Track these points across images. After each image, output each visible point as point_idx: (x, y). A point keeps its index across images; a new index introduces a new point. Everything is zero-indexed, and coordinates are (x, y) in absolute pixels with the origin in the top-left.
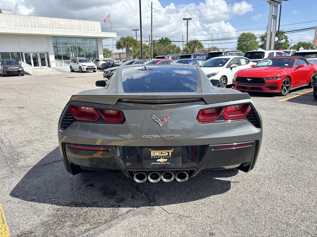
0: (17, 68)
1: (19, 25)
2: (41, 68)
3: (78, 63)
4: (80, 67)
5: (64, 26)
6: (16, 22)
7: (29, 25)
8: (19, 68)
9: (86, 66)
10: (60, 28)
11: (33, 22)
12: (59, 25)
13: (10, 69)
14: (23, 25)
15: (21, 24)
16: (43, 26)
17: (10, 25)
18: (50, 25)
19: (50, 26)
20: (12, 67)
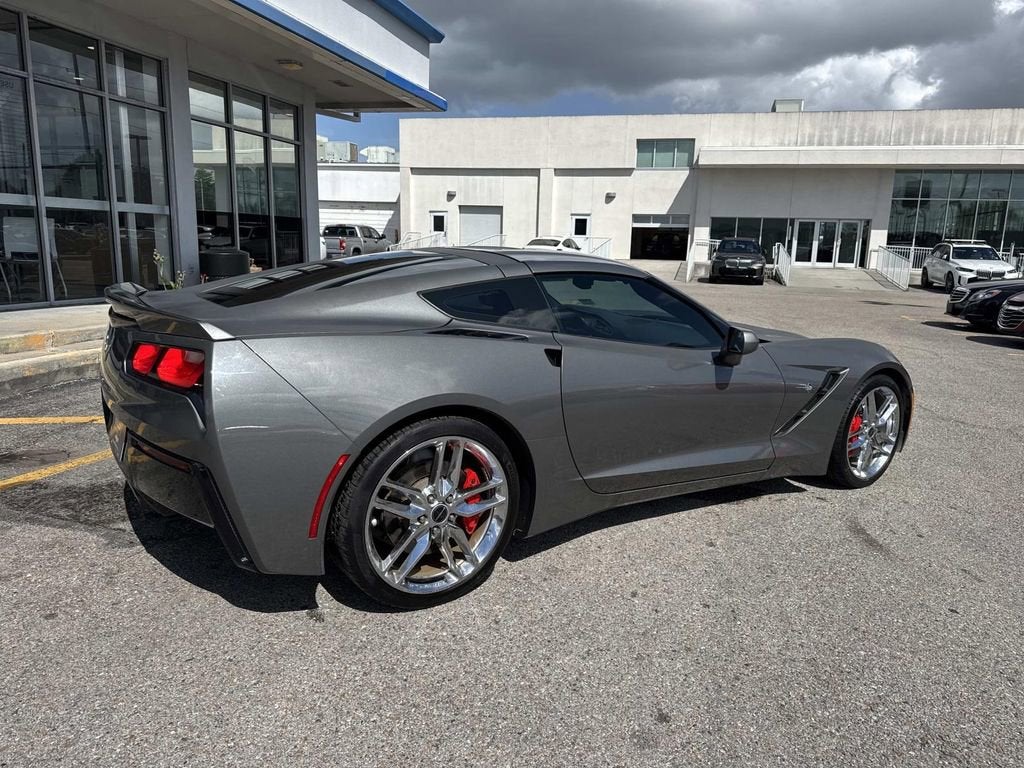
0: (749, 261)
1: (807, 140)
2: (834, 268)
3: (948, 259)
4: (950, 272)
5: (947, 134)
6: (800, 133)
7: (835, 139)
8: (753, 263)
9: (971, 271)
10: (933, 141)
11: (847, 129)
12: (930, 130)
13: (729, 263)
14: (816, 139)
15: (811, 137)
16: (876, 139)
17: (782, 144)
18: (900, 135)
19: (899, 139)
20: (736, 258)
